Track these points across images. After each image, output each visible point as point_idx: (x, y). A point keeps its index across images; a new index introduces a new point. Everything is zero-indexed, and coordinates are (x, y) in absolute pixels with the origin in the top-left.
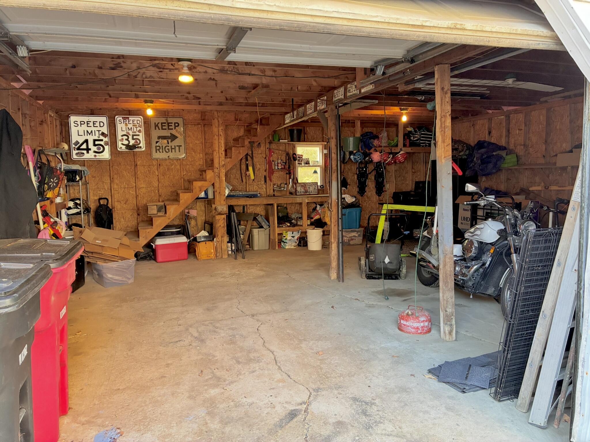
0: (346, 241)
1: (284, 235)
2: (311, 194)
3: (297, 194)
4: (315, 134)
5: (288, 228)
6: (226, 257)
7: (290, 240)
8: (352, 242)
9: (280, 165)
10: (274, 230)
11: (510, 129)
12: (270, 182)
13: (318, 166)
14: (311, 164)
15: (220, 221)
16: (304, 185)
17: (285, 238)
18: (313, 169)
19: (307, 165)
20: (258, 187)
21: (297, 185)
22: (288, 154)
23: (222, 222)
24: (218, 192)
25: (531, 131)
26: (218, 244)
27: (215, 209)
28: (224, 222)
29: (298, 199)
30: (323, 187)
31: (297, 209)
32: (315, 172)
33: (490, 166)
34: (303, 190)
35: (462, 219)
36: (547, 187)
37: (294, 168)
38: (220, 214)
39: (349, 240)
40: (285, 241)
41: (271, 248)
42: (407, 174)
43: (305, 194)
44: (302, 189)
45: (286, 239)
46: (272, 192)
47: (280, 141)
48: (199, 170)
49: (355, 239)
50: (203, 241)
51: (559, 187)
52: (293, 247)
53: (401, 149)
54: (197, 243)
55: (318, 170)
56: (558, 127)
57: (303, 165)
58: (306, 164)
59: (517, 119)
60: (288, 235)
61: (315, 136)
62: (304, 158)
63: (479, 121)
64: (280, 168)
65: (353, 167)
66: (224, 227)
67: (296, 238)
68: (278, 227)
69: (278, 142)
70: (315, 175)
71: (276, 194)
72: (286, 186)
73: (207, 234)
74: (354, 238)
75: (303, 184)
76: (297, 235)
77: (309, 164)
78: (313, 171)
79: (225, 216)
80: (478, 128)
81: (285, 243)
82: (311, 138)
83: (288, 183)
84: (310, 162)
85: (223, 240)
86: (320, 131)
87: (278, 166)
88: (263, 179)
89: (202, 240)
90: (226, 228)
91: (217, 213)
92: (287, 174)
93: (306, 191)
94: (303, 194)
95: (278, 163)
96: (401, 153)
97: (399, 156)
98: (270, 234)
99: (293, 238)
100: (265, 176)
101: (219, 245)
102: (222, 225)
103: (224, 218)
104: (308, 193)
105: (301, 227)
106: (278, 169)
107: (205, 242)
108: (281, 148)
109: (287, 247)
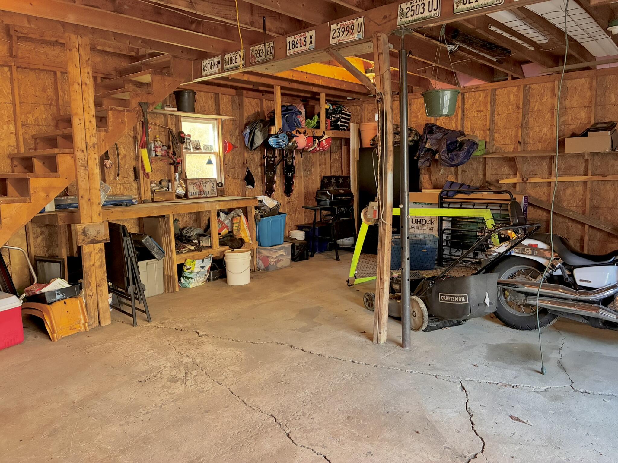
0: (272, 264)
1: (188, 267)
2: (208, 196)
3: (190, 197)
4: (206, 103)
5: (191, 254)
6: (107, 324)
7: (198, 273)
8: (279, 265)
9: (159, 149)
10: (171, 261)
11: (465, 110)
12: (145, 179)
13: (214, 153)
14: (203, 150)
15: (92, 255)
16: (198, 182)
17: (189, 271)
18: (206, 157)
19: (198, 151)
20: (123, 186)
21: (188, 183)
22: (170, 132)
23: (97, 257)
24: (86, 198)
25: (496, 112)
26: (92, 301)
27: (84, 232)
28: (101, 258)
29: (206, 205)
30: (222, 186)
31: (187, 221)
32: (210, 162)
33: (462, 154)
34: (197, 191)
35: (414, 222)
36: (525, 179)
37: (181, 155)
38: (94, 242)
39: (275, 262)
40: (189, 276)
41: (167, 291)
42: (312, 167)
43: (200, 196)
44: (195, 188)
45: (192, 272)
46: (149, 196)
47: (166, 108)
48: (9, 156)
49: (282, 260)
50: (59, 300)
51: (542, 178)
52: (200, 284)
53: (324, 133)
54: (48, 306)
55: (213, 158)
56: (536, 109)
57: (192, 150)
58: (196, 149)
59: (474, 98)
60: (196, 266)
61: (207, 107)
62: (192, 139)
63: (416, 100)
64: (159, 154)
65: (255, 156)
66: (101, 266)
67: (207, 268)
68: (177, 253)
69: (162, 111)
70: (210, 166)
71: (156, 198)
72: (170, 184)
73: (67, 285)
74: (281, 258)
75: (196, 181)
76: (208, 263)
77: (200, 149)
78: (207, 161)
79: (102, 246)
80: (415, 108)
81: (188, 278)
82: (201, 108)
83: (173, 179)
84: (202, 147)
85: (101, 290)
86: (213, 99)
87: (155, 151)
88: (132, 174)
89: (58, 297)
90: (105, 268)
91: (87, 240)
92: (171, 164)
93: (202, 192)
94: (197, 196)
95: (156, 147)
96: (325, 137)
97: (324, 142)
98: (164, 268)
99: (202, 270)
100: (135, 169)
101: (93, 303)
102: (98, 264)
103: (101, 249)
104: (204, 196)
105: (210, 250)
106: (156, 156)
107: (63, 301)
108: (158, 122)
109: (192, 286)
